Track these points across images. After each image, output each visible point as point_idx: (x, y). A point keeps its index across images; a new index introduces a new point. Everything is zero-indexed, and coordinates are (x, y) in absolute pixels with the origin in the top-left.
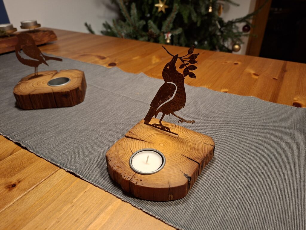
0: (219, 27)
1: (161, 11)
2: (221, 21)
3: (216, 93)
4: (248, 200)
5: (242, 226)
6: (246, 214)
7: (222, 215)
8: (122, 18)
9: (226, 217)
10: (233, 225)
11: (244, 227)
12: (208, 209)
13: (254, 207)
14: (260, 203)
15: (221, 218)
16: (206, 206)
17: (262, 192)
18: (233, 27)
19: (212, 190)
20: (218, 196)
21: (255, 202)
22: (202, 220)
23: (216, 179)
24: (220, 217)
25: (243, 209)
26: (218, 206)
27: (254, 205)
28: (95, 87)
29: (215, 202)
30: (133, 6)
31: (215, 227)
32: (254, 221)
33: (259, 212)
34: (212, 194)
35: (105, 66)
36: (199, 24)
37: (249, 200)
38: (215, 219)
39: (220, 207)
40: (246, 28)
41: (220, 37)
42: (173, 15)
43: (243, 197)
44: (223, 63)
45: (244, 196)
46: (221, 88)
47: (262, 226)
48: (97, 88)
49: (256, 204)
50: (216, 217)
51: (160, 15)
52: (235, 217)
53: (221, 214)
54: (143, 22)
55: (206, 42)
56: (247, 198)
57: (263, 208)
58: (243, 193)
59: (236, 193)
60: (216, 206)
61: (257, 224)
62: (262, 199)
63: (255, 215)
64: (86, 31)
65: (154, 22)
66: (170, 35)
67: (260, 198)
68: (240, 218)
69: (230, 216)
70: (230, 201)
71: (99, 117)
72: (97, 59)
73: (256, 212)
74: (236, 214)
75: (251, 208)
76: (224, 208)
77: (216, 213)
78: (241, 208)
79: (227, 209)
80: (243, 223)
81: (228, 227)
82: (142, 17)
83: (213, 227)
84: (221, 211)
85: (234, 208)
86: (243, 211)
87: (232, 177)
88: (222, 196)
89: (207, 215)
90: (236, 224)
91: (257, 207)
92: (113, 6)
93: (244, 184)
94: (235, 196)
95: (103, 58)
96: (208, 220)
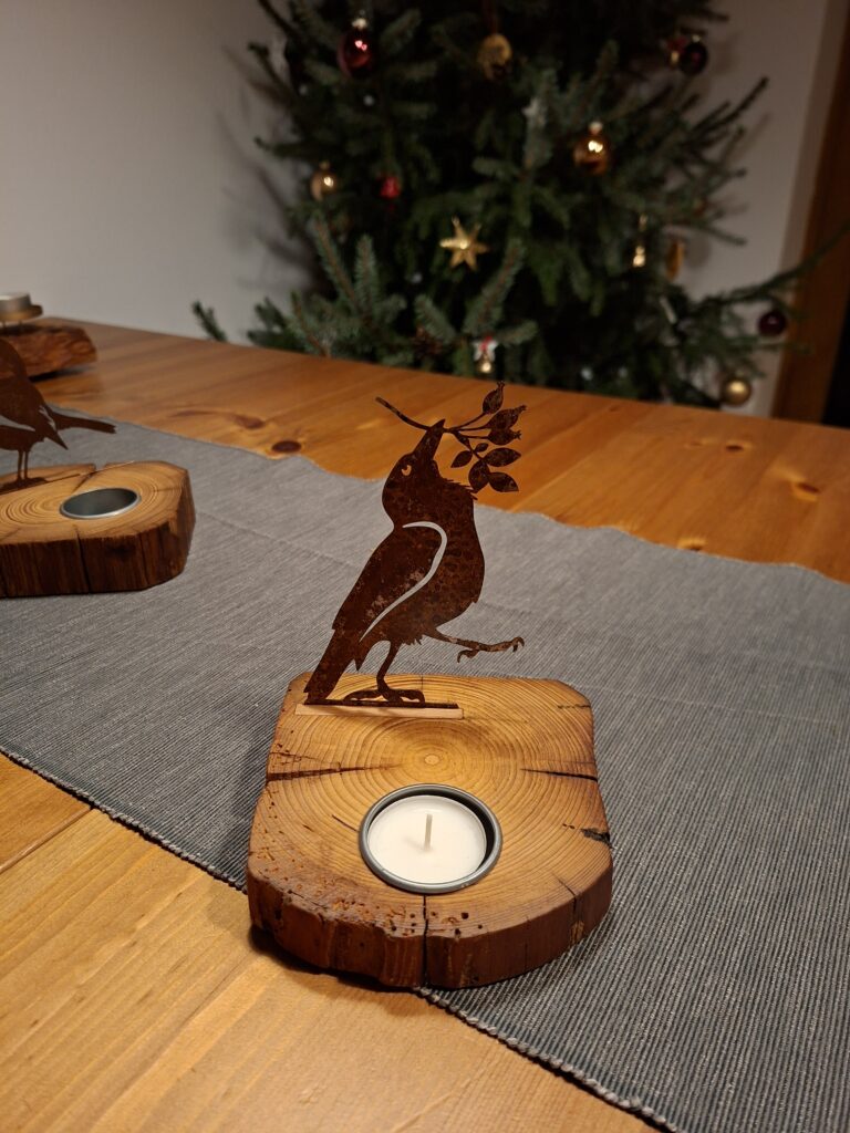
0: (672, 317)
1: (464, 264)
2: (678, 299)
3: (661, 551)
4: (780, 947)
5: (758, 1044)
6: (772, 1001)
7: (683, 1002)
8: (322, 288)
9: (699, 1011)
10: (723, 1042)
11: (766, 1050)
12: (630, 978)
13: (804, 976)
14: (826, 963)
15: (677, 1011)
16: (622, 968)
17: (834, 920)
18: (725, 318)
19: (643, 909)
20: (668, 931)
21: (806, 957)
22: (606, 1019)
23: (658, 867)
24: (675, 1007)
25: (762, 983)
26: (666, 966)
27: (804, 969)
28: (224, 523)
29: (657, 952)
30: (365, 246)
31: (655, 1045)
32: (803, 1028)
33: (823, 994)
34: (643, 921)
35: (260, 451)
36: (596, 308)
37: (783, 949)
38: (657, 1015)
39: (674, 969)
40: (773, 321)
41: (675, 354)
42: (505, 277)
43: (763, 937)
44: (687, 446)
45: (764, 933)
46: (679, 535)
47: (835, 1051)
48: (231, 526)
49: (812, 966)
50: (660, 1007)
51: (457, 277)
52: (730, 1010)
53: (679, 995)
54: (397, 303)
55: (623, 373)
56: (777, 940)
57: (838, 980)
58: (761, 923)
59: (735, 922)
60: (660, 965)
61: (817, 1043)
62: (835, 945)
63: (808, 1008)
64: (199, 333)
65: (437, 302)
66: (492, 346)
67: (826, 941)
68: (750, 1017)
69: (712, 1007)
70: (714, 950)
71: (235, 630)
72: (234, 428)
73: (813, 995)
74: (734, 999)
75: (793, 978)
76: (687, 974)
77: (659, 992)
78: (752, 976)
79: (700, 979)
80: (763, 1035)
81: (706, 1047)
82: (394, 283)
83: (649, 1045)
84: (680, 986)
85: (729, 975)
86: (761, 988)
87: (720, 861)
88: (681, 930)
89: (625, 998)
90: (735, 1039)
91: (814, 974)
92: (294, 245)
93: (766, 890)
94: (731, 932)
95: (257, 424)
96: (630, 1019)
